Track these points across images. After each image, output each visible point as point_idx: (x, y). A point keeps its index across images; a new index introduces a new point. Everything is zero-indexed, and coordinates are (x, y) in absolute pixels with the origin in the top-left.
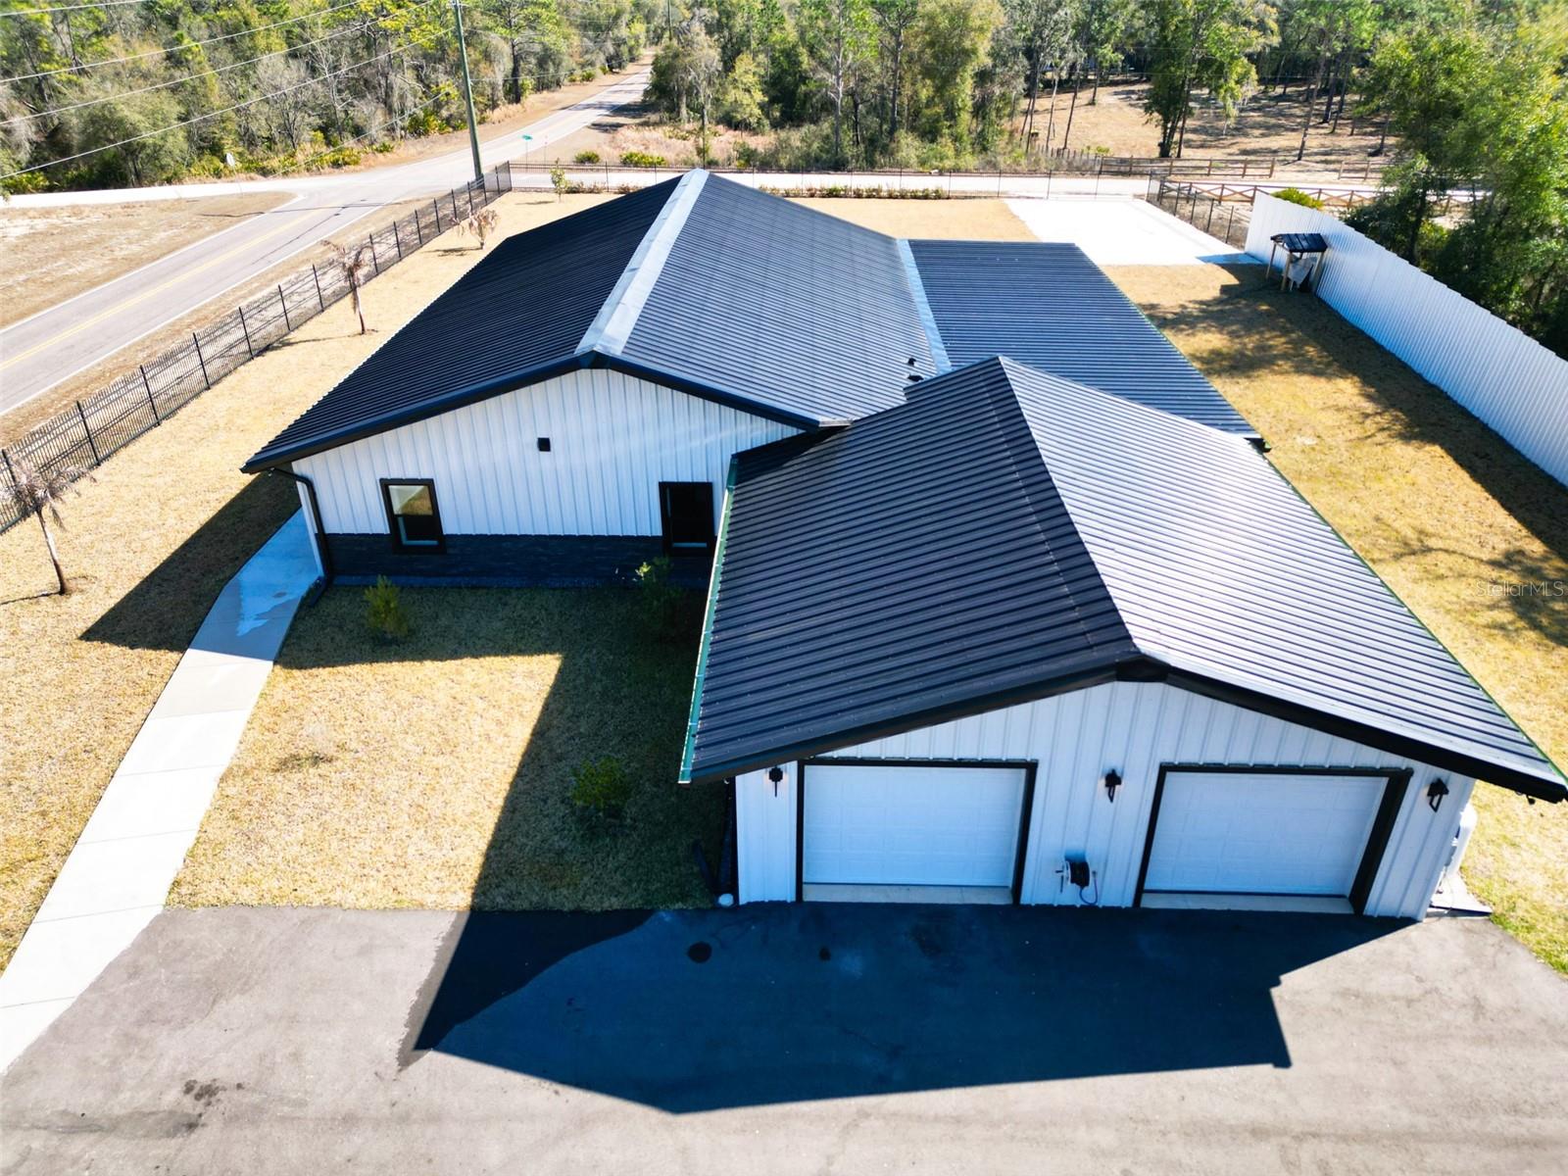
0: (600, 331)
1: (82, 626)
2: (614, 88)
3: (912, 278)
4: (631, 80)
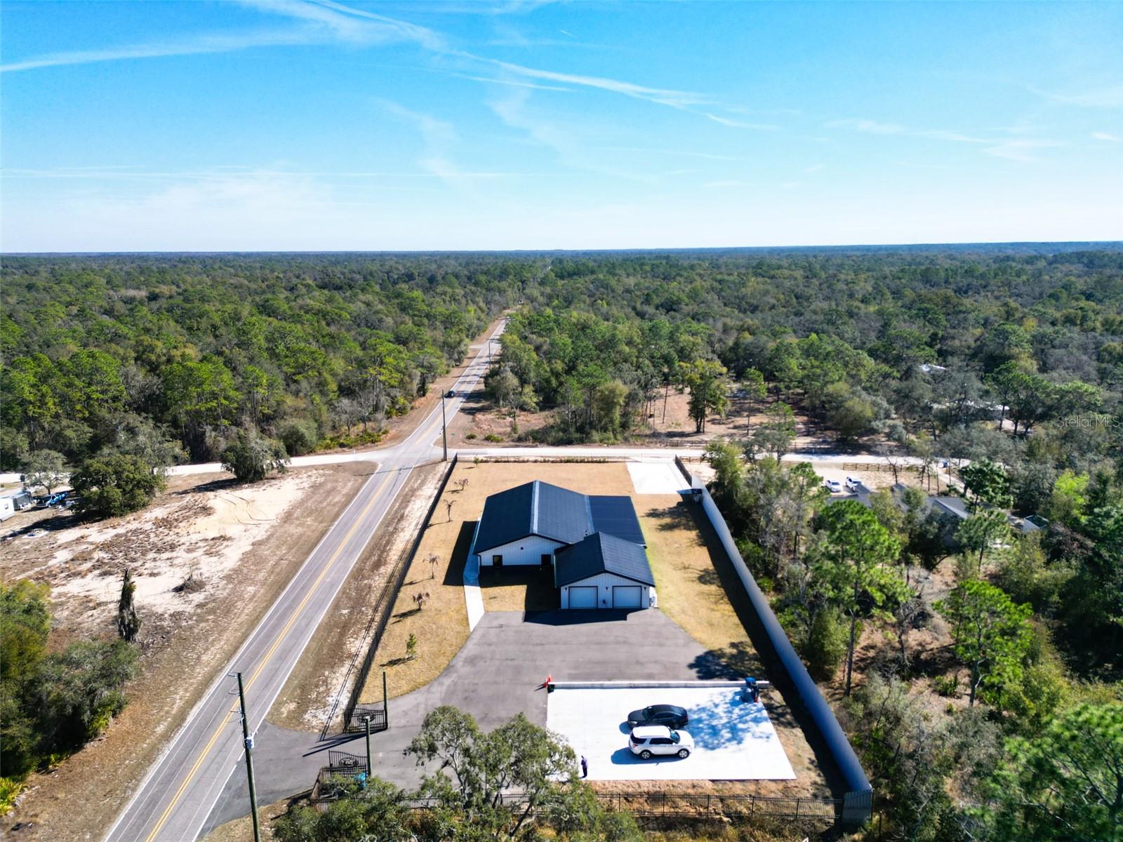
0: (532, 529)
1: (442, 583)
2: (461, 379)
3: (588, 508)
4: (467, 371)
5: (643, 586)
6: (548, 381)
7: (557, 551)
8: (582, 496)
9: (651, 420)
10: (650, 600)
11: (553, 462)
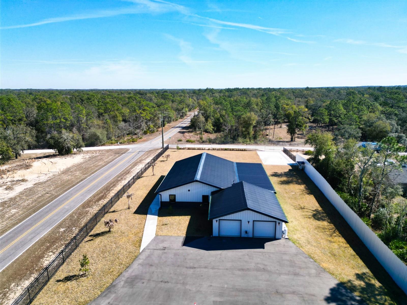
0: (197, 178)
1: (133, 212)
2: (182, 122)
3: (236, 169)
4: (185, 120)
5: (278, 221)
6: (218, 120)
7: (213, 193)
8: (233, 162)
9: (268, 137)
10: (283, 233)
11: (218, 150)
